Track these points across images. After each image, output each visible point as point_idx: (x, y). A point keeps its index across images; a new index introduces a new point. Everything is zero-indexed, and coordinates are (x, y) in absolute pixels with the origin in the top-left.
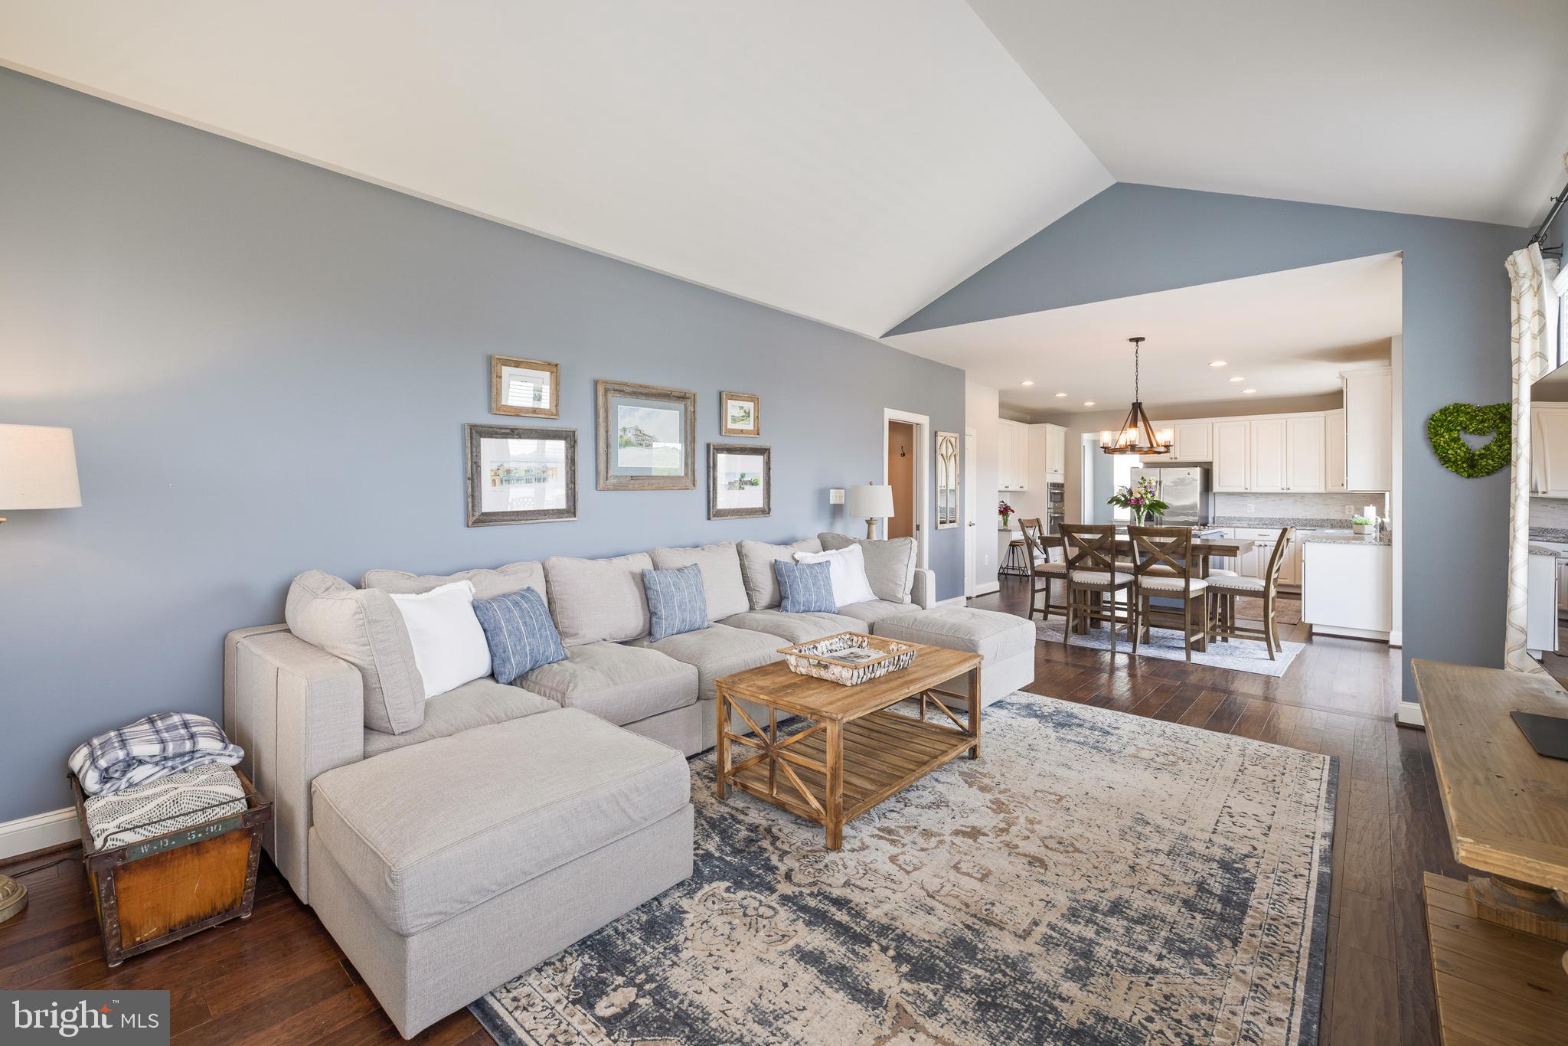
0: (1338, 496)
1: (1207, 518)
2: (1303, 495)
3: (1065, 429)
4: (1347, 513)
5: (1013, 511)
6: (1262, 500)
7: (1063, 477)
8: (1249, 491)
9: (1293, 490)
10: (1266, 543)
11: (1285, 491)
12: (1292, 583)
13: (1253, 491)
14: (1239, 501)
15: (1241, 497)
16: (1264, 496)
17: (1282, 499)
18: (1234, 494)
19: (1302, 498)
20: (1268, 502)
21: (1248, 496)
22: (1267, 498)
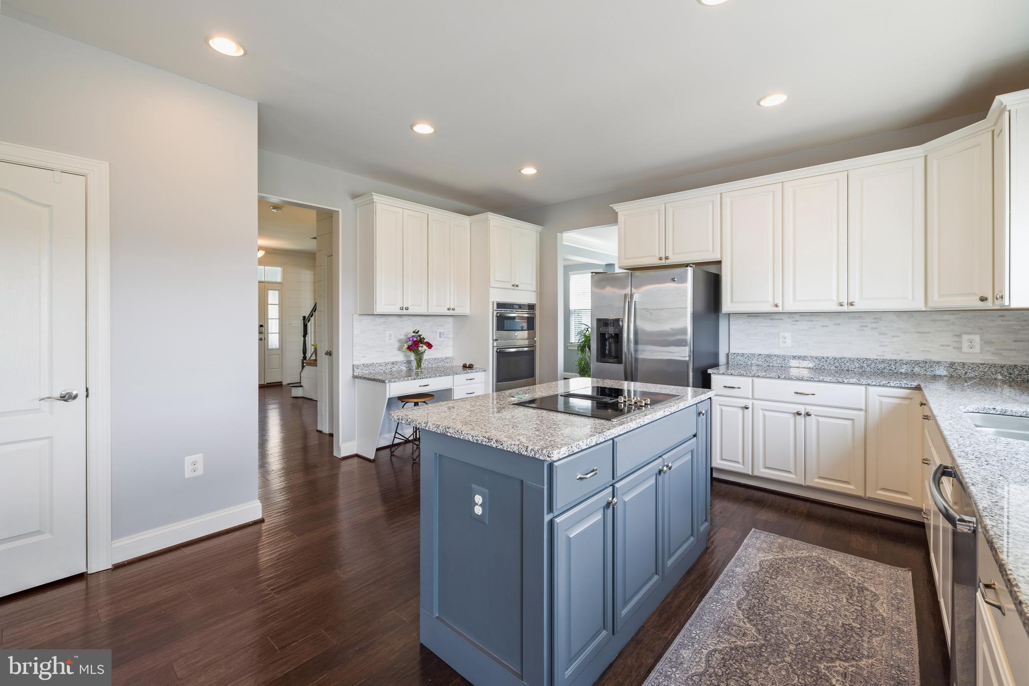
0: (946, 317)
1: (716, 355)
2: (876, 315)
3: (538, 228)
4: (965, 348)
5: (430, 346)
6: (804, 325)
7: (534, 294)
8: (780, 309)
9: (859, 306)
10: (810, 409)
11: (845, 308)
12: (860, 493)
13: (788, 308)
14: (767, 326)
15: (771, 319)
16: (807, 318)
17: (839, 324)
18: (758, 316)
19: (875, 321)
20: (815, 328)
21: (782, 319)
22: (812, 321)
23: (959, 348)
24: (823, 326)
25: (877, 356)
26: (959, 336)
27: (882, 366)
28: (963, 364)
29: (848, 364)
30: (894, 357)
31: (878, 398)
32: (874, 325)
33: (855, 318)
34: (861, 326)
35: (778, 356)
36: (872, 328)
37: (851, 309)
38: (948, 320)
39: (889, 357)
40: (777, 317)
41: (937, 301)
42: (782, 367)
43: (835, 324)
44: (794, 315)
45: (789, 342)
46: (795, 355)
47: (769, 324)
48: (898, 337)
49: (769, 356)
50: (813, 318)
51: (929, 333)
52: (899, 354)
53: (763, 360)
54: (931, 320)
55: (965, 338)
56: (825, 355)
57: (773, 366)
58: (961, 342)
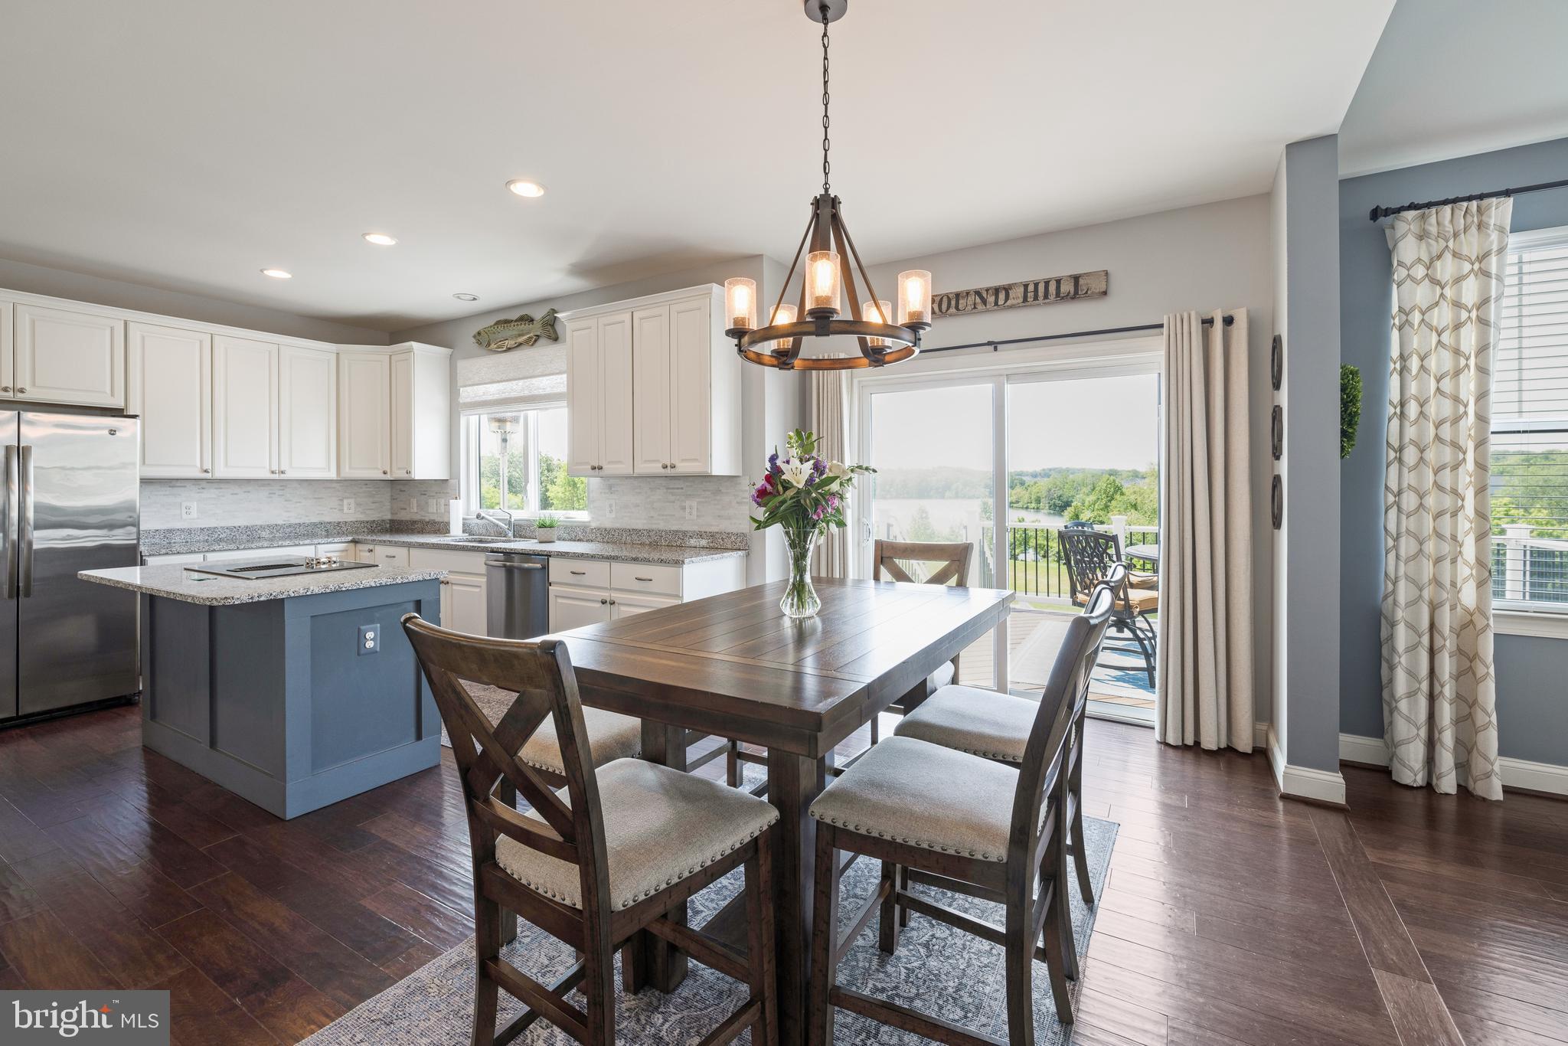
6: (211, 492)
9: (288, 475)
11: (276, 476)
13: (215, 475)
14: (164, 495)
15: (170, 487)
16: (216, 485)
17: (249, 492)
18: (152, 482)
19: (282, 488)
20: (223, 496)
21: (185, 487)
22: (221, 488)
23: (342, 510)
24: (232, 494)
25: (285, 521)
26: (342, 500)
27: (289, 530)
28: (346, 522)
29: (259, 532)
30: (297, 521)
31: (324, 554)
32: (281, 493)
33: (263, 485)
34: (270, 494)
35: (182, 530)
36: (279, 495)
37: (283, 476)
38: (334, 488)
39: (294, 521)
40: (178, 484)
41: (348, 473)
42: (187, 542)
43: (245, 492)
44: (200, 482)
45: (194, 514)
46: (203, 527)
47: (167, 493)
48: (300, 502)
49: (170, 531)
50: (222, 486)
51: (322, 498)
52: (301, 518)
53: (162, 536)
54: (324, 488)
55: (345, 502)
56: (237, 525)
57: (174, 543)
58: (342, 505)
